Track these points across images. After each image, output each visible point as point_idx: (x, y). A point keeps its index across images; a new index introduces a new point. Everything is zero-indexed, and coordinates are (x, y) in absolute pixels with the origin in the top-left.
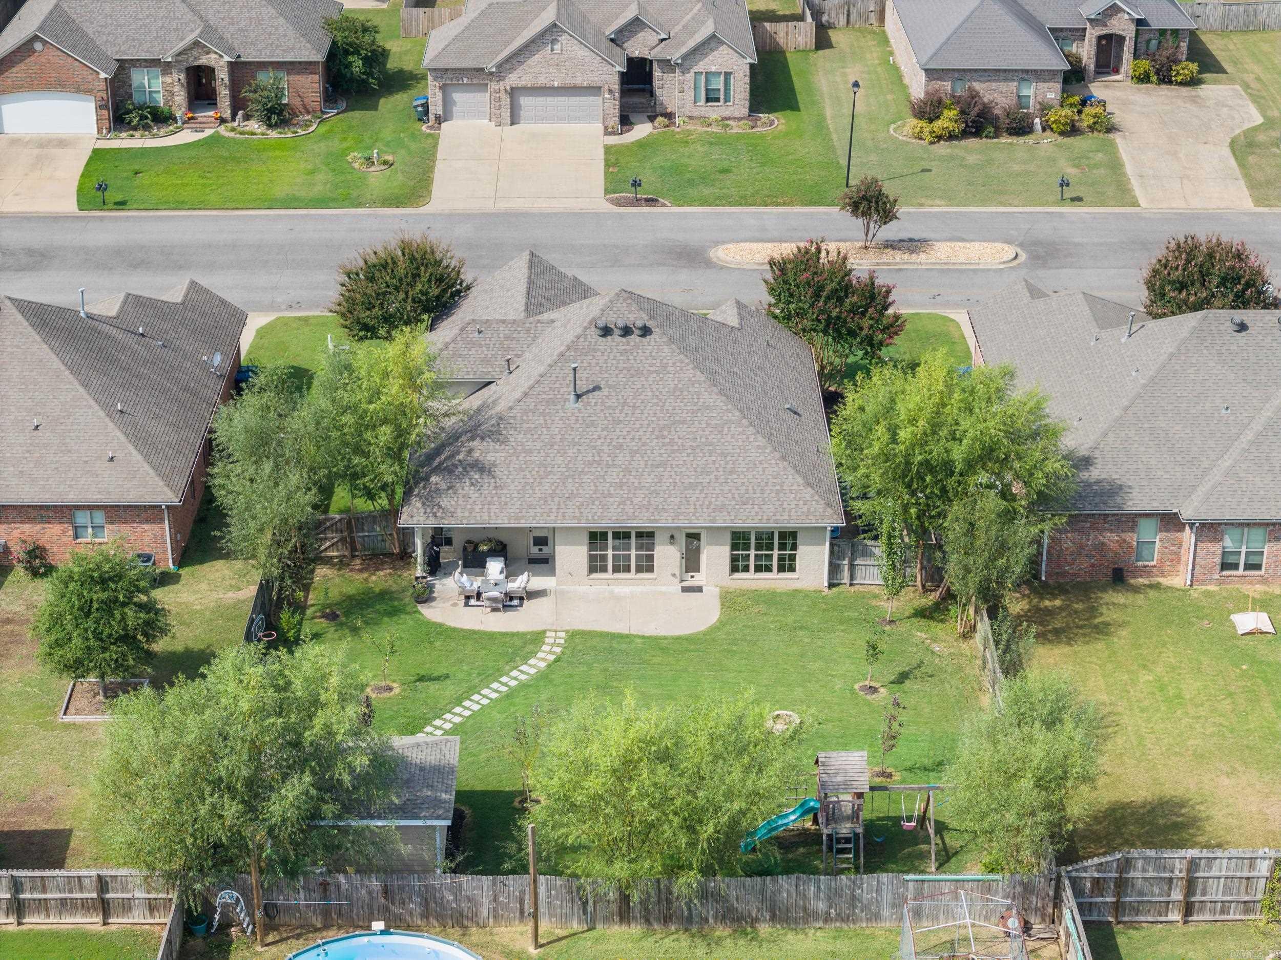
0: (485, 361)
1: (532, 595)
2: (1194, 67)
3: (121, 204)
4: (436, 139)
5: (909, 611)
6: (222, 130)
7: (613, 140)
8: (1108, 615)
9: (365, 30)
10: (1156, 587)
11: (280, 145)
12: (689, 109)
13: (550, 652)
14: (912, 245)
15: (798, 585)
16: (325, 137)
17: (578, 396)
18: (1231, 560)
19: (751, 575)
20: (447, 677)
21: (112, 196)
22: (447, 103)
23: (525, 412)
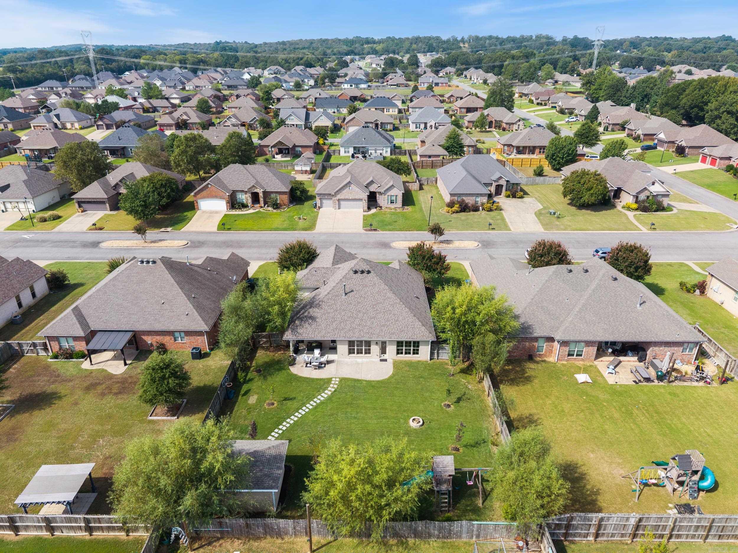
0: (317, 281)
1: (329, 362)
2: (522, 193)
3: (229, 229)
4: (318, 213)
5: (459, 370)
6: (261, 210)
7: (366, 213)
8: (529, 373)
9: (301, 184)
10: (544, 361)
11: (276, 214)
12: (386, 205)
13: (333, 387)
14: (448, 242)
15: (419, 359)
16: (289, 212)
17: (346, 294)
18: (572, 353)
19: (403, 355)
20: (295, 398)
21: (227, 227)
22: (321, 203)
23: (328, 299)
